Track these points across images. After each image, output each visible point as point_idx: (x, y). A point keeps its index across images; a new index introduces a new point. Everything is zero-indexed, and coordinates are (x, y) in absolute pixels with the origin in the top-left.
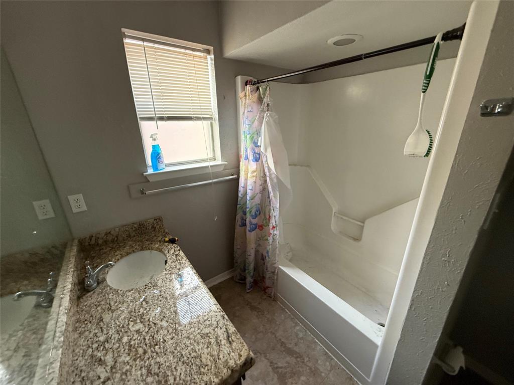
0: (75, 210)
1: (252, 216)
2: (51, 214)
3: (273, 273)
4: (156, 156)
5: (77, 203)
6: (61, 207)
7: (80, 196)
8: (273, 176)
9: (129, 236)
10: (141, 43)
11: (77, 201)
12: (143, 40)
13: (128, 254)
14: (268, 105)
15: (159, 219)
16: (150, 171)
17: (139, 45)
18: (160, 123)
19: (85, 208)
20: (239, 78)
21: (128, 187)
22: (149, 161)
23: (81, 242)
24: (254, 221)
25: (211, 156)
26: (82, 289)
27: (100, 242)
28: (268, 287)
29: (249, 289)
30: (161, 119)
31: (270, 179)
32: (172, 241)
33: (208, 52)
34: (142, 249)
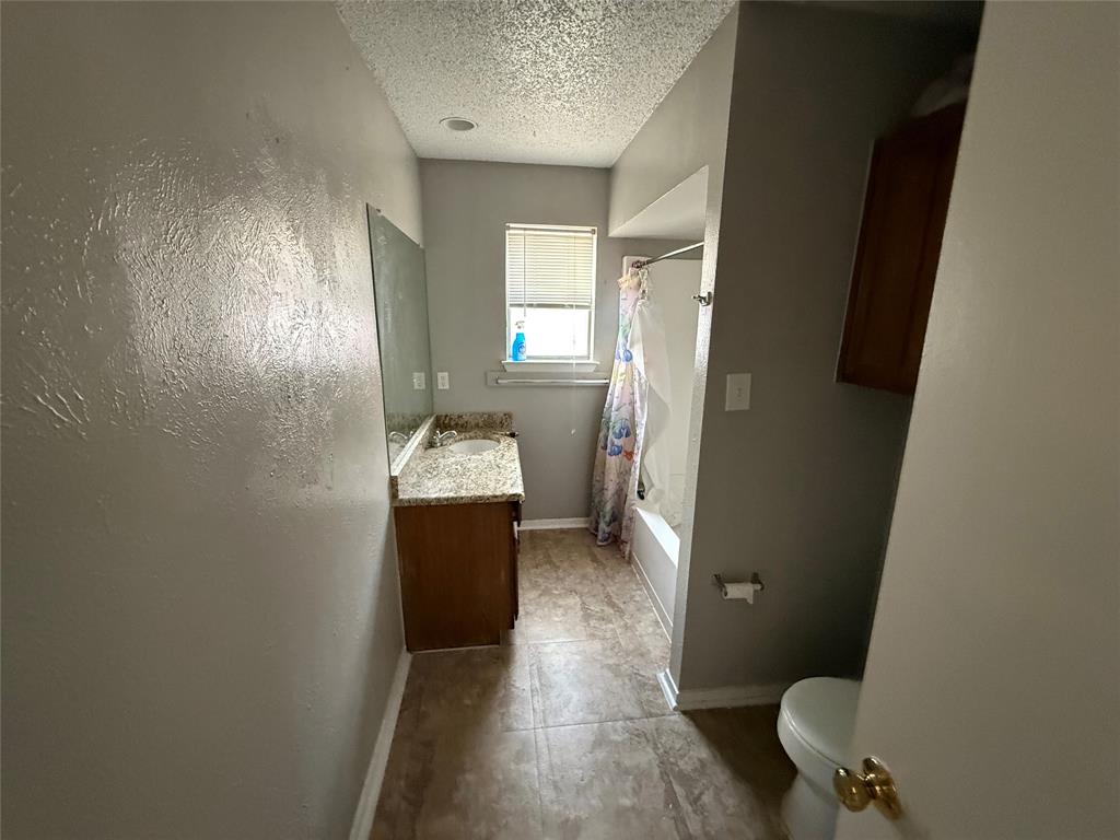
0: (440, 387)
1: (614, 433)
2: (423, 387)
3: (631, 519)
4: (519, 345)
5: (443, 382)
6: (431, 381)
7: (446, 374)
8: (643, 381)
9: (477, 425)
10: (522, 232)
11: (443, 378)
12: (525, 229)
13: (471, 438)
14: (644, 291)
15: (508, 416)
16: (509, 360)
17: (520, 235)
18: (528, 309)
19: (447, 387)
20: (625, 258)
21: (486, 374)
22: (510, 350)
23: (438, 419)
24: (618, 442)
25: (586, 353)
26: (430, 444)
27: (453, 423)
28: (623, 542)
29: (601, 541)
30: (531, 305)
31: (640, 384)
32: (513, 435)
33: (593, 232)
34: (484, 438)
